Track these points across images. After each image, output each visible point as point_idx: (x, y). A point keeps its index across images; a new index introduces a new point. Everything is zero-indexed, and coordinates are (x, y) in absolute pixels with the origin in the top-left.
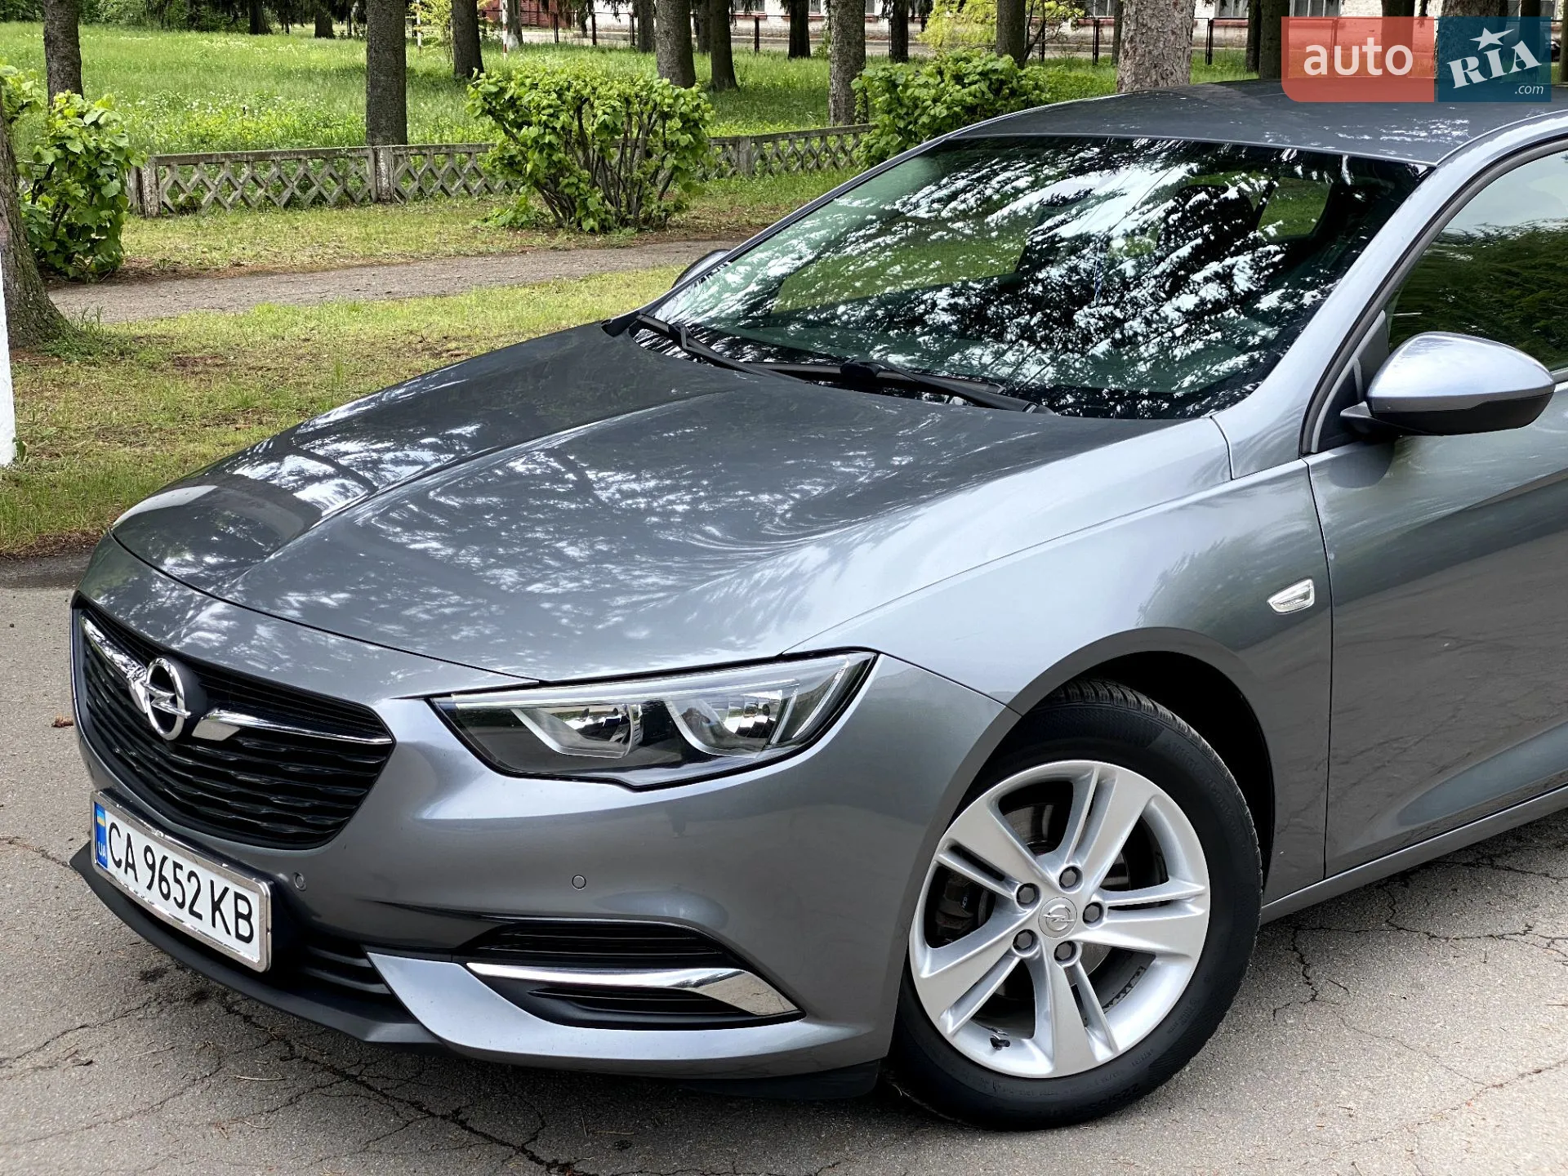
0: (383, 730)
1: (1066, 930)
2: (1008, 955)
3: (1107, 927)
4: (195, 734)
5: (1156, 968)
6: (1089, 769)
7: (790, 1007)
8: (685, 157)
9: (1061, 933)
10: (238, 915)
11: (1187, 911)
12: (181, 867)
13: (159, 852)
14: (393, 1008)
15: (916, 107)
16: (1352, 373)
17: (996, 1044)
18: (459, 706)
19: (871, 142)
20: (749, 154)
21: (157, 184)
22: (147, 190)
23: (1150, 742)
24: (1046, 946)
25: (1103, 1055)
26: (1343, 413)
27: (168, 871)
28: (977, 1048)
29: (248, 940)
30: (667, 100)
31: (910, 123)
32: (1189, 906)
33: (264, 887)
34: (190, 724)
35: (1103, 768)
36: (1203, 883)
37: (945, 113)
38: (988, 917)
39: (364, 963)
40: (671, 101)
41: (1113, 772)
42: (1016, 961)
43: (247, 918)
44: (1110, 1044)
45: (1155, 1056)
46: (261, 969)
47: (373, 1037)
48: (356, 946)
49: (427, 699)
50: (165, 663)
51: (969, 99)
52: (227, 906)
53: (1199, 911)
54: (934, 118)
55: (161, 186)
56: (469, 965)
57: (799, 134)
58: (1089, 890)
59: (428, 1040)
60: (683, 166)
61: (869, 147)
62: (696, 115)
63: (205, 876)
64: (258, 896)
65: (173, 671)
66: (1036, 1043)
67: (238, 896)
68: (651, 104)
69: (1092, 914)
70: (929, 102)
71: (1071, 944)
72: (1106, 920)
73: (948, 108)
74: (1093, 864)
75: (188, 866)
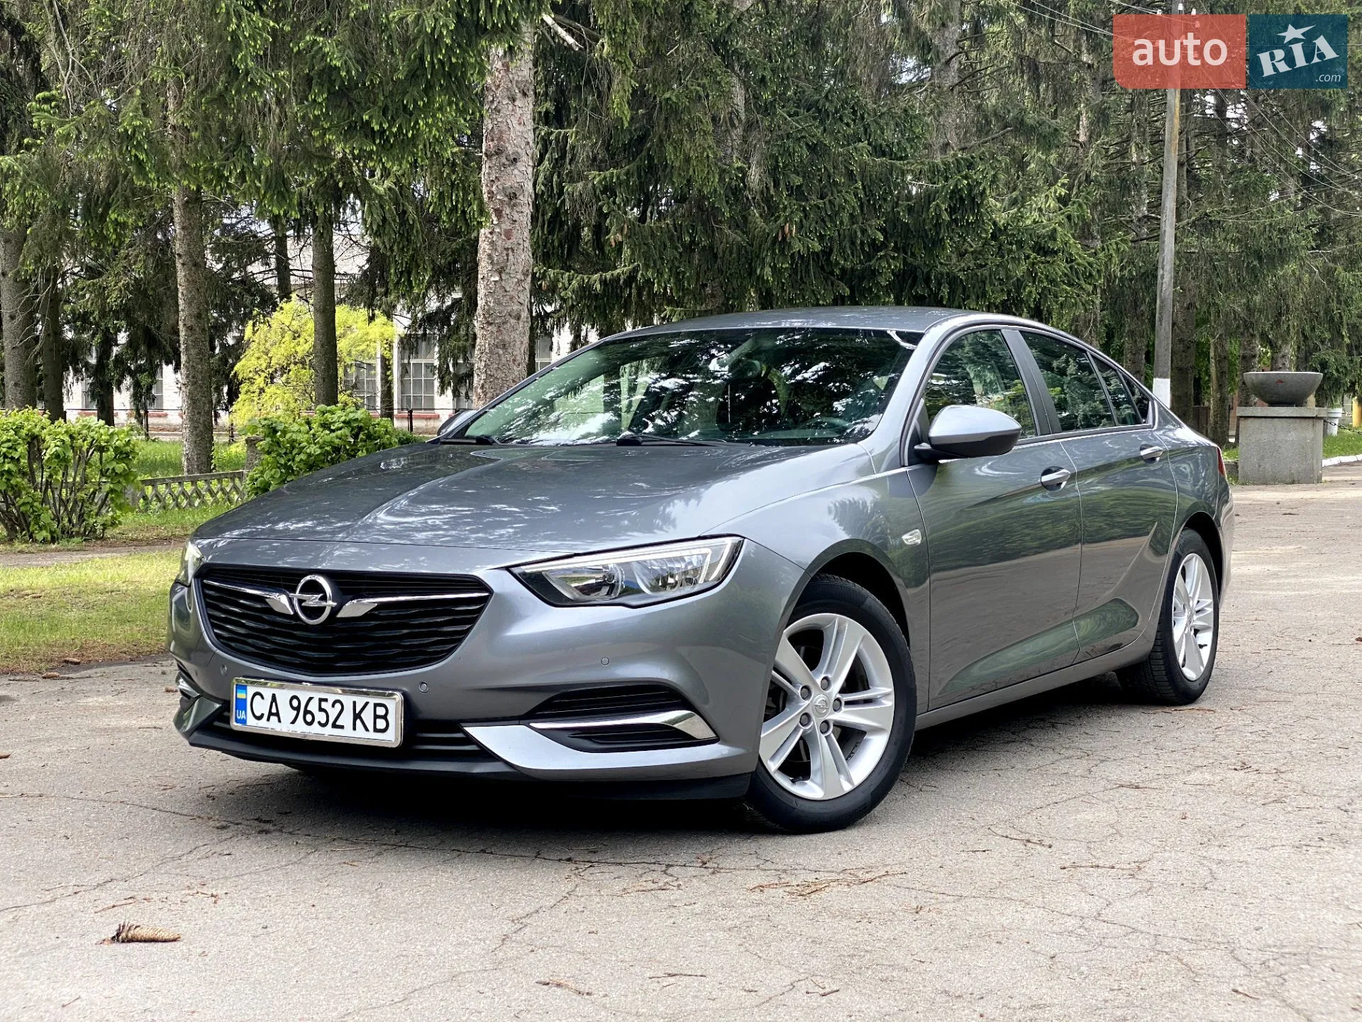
1: (825, 714)
2: (796, 729)
3: (845, 712)
5: (867, 740)
6: (835, 617)
7: (711, 735)
8: (119, 482)
11: (882, 704)
12: (326, 700)
15: (293, 448)
16: (915, 429)
18: (527, 571)
19: (256, 476)
20: (133, 495)
23: (863, 603)
24: (816, 722)
25: (847, 787)
26: (916, 447)
27: (313, 707)
28: (784, 782)
30: (103, 437)
31: (289, 460)
32: (884, 701)
35: (840, 618)
36: (889, 687)
37: (319, 451)
38: (784, 708)
40: (108, 437)
41: (845, 621)
42: (801, 731)
44: (850, 780)
45: (872, 789)
48: (454, 725)
51: (337, 441)
53: (889, 703)
54: (310, 455)
56: (532, 724)
57: (174, 480)
60: (118, 488)
61: (254, 480)
62: (128, 449)
65: (322, 581)
66: (812, 781)
68: (89, 439)
69: (837, 706)
70: (305, 444)
72: (843, 708)
73: (321, 448)
74: (837, 676)
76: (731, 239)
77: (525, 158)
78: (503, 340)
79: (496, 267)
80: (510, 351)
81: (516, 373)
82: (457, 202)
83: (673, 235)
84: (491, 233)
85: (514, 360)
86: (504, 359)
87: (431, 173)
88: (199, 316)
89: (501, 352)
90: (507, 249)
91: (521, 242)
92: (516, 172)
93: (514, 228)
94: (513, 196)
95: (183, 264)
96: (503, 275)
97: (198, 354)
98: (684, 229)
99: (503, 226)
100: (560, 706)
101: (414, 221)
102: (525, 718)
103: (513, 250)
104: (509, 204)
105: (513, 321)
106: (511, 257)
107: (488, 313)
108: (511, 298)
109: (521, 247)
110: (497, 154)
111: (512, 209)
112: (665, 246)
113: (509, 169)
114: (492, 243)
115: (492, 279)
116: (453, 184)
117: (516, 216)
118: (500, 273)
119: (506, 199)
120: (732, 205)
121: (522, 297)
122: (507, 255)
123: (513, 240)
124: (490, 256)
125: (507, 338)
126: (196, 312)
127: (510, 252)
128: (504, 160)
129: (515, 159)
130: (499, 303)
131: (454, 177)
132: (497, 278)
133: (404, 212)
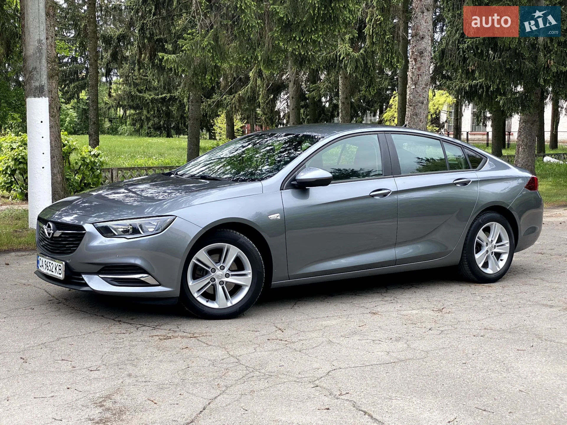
0: (85, 230)
4: (54, 236)
9: (221, 279)
10: (59, 269)
13: (47, 261)
14: (86, 285)
17: (207, 301)
21: (117, 176)
22: (114, 178)
29: (60, 274)
33: (64, 263)
34: (53, 234)
39: (81, 277)
43: (61, 270)
46: (62, 279)
47: (81, 289)
48: (80, 274)
49: (93, 224)
50: (50, 223)
52: (58, 269)
55: (118, 177)
58: (226, 270)
59: (91, 290)
63: (54, 263)
64: (62, 265)
67: (59, 266)
71: (222, 281)
75: (52, 262)
76: (528, 67)
77: (427, 37)
78: (416, 113)
79: (414, 83)
80: (419, 117)
81: (421, 126)
82: (389, 58)
83: (501, 65)
84: (412, 68)
85: (420, 121)
86: (416, 121)
87: (379, 46)
88: (346, 98)
89: (415, 117)
90: (418, 75)
91: (425, 72)
92: (423, 43)
93: (422, 66)
94: (421, 53)
95: (341, 78)
96: (417, 86)
97: (346, 113)
98: (507, 62)
99: (417, 65)
100: (106, 270)
101: (370, 66)
102: (98, 273)
103: (421, 75)
104: (420, 56)
105: (420, 105)
106: (420, 78)
107: (410, 101)
108: (420, 95)
109: (425, 74)
110: (415, 36)
111: (421, 58)
112: (496, 70)
113: (420, 42)
114: (413, 73)
115: (412, 87)
116: (387, 50)
117: (423, 61)
118: (415, 85)
119: (419, 54)
120: (531, 51)
121: (425, 94)
122: (419, 77)
123: (421, 71)
124: (411, 78)
125: (418, 112)
126: (345, 96)
127: (420, 76)
128: (418, 38)
129: (423, 38)
130: (414, 97)
131: (388, 47)
132: (414, 87)
133: (367, 63)
